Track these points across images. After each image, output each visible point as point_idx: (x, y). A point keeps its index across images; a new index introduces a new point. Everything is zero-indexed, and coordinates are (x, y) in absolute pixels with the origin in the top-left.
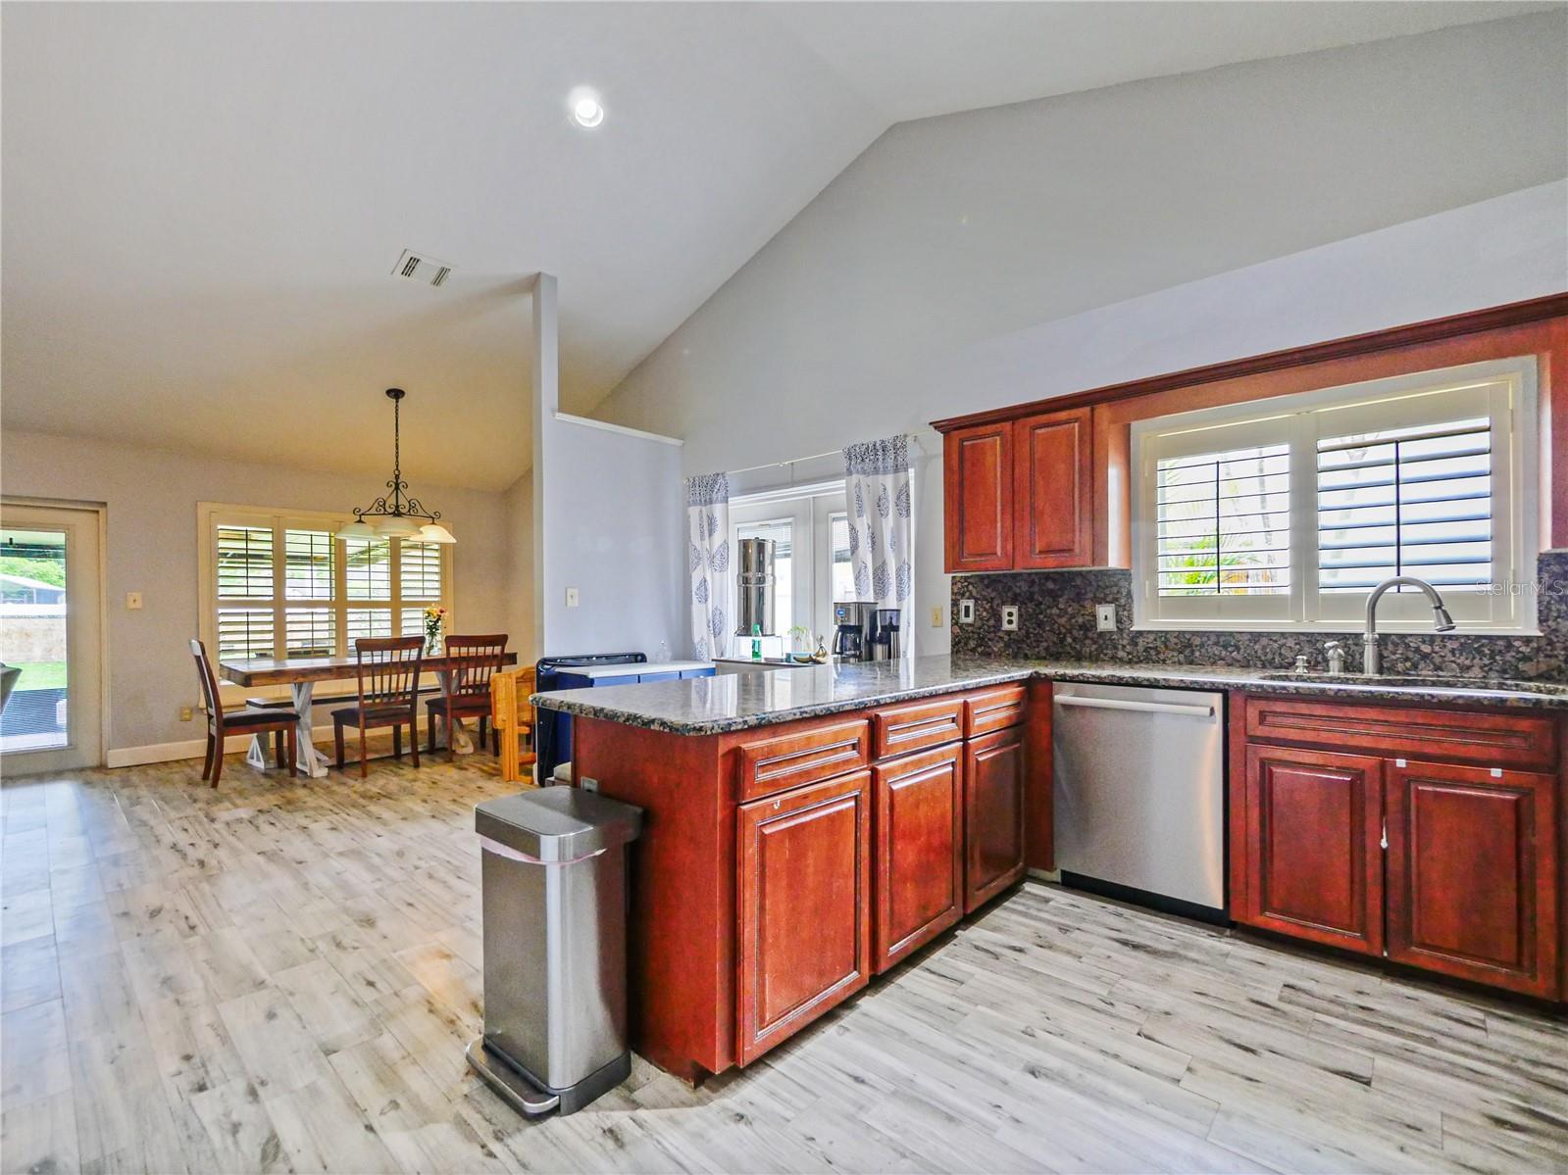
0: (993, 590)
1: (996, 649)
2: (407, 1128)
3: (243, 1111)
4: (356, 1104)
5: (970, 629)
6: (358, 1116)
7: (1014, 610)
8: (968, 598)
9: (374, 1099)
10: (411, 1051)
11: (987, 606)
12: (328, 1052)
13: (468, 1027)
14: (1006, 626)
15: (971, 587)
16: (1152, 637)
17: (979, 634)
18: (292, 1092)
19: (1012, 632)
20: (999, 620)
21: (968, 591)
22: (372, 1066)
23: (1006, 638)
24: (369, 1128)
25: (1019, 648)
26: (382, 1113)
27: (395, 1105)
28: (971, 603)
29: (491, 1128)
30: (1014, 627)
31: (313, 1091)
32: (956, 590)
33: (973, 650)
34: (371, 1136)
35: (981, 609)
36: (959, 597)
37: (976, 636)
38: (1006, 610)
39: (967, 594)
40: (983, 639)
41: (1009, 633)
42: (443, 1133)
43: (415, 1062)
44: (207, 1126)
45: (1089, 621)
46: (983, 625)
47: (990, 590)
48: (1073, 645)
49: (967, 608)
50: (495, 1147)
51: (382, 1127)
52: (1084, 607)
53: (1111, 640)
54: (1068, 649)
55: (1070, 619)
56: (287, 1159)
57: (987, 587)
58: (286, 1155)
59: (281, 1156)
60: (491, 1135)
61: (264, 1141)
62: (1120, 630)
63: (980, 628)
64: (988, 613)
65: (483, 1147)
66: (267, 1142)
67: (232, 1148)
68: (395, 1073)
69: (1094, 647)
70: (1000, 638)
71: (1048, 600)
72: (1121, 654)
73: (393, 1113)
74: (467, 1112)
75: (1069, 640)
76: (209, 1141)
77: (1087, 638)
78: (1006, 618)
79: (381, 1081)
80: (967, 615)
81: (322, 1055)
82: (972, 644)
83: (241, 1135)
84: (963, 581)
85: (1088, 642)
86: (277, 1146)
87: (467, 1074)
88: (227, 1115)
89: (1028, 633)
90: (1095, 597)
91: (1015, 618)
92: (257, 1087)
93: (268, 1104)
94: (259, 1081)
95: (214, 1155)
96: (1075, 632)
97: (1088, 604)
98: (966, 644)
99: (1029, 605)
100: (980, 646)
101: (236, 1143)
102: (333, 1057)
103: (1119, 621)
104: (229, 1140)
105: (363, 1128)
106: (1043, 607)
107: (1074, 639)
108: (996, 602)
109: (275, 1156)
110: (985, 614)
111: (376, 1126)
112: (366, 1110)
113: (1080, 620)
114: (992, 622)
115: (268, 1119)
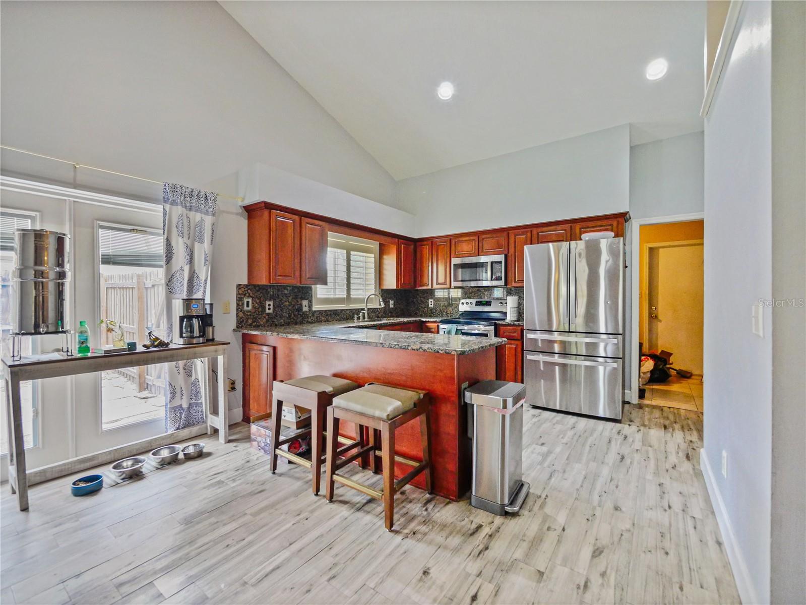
0: (261, 293)
1: (262, 323)
2: (555, 520)
3: (595, 580)
4: (558, 541)
5: (249, 314)
6: (562, 537)
7: (271, 303)
8: (248, 297)
9: (552, 537)
10: (519, 540)
11: (258, 301)
12: (541, 574)
13: (491, 529)
14: (268, 311)
15: (249, 291)
16: (318, 313)
17: (254, 316)
18: (572, 569)
19: (270, 314)
20: (264, 308)
21: (248, 293)
22: (537, 549)
23: (267, 317)
24: (564, 530)
25: (273, 321)
26: (555, 530)
27: (549, 529)
28: (250, 300)
29: (537, 500)
30: (271, 311)
31: (565, 562)
32: (241, 292)
33: (250, 325)
34: (566, 527)
35: (255, 303)
36: (242, 296)
37: (252, 317)
38: (268, 303)
39: (247, 294)
40: (256, 318)
41: (268, 314)
42: (548, 510)
43: (524, 535)
44: (613, 588)
45: (300, 307)
46: (256, 311)
47: (259, 293)
48: (294, 318)
49: (248, 302)
50: (544, 496)
51: (560, 526)
52: (297, 301)
53: (307, 315)
54: (292, 320)
55: (293, 307)
56: (595, 545)
57: (258, 291)
58: (594, 546)
59: (596, 548)
60: (539, 499)
61: (597, 558)
62: (310, 310)
63: (254, 313)
64: (258, 305)
65: (546, 499)
66: (596, 556)
67: (609, 567)
68: (535, 538)
69: (301, 318)
70: (264, 317)
71: (285, 299)
72: (310, 320)
73: (553, 527)
74: (536, 508)
75: (293, 316)
76: (616, 578)
77: (299, 314)
78: (267, 307)
79: (541, 540)
80: (248, 306)
81: (545, 575)
82: (250, 321)
83: (603, 569)
84: (245, 287)
85: (299, 316)
86: (594, 552)
87: (519, 516)
88: (602, 585)
89: (276, 313)
90: (301, 297)
91: (271, 307)
92: (582, 588)
93: (585, 573)
94: (579, 590)
95: (617, 571)
96: (295, 312)
97: (299, 300)
98: (246, 322)
99: (277, 300)
100: (254, 322)
101: (607, 568)
102: (542, 570)
103: (309, 307)
104: (608, 572)
105: (565, 531)
106: (283, 301)
107: (295, 315)
108: (262, 299)
109: (597, 549)
110: (256, 305)
111: (561, 528)
112: (558, 536)
113: (297, 307)
114: (260, 309)
115: (590, 566)
